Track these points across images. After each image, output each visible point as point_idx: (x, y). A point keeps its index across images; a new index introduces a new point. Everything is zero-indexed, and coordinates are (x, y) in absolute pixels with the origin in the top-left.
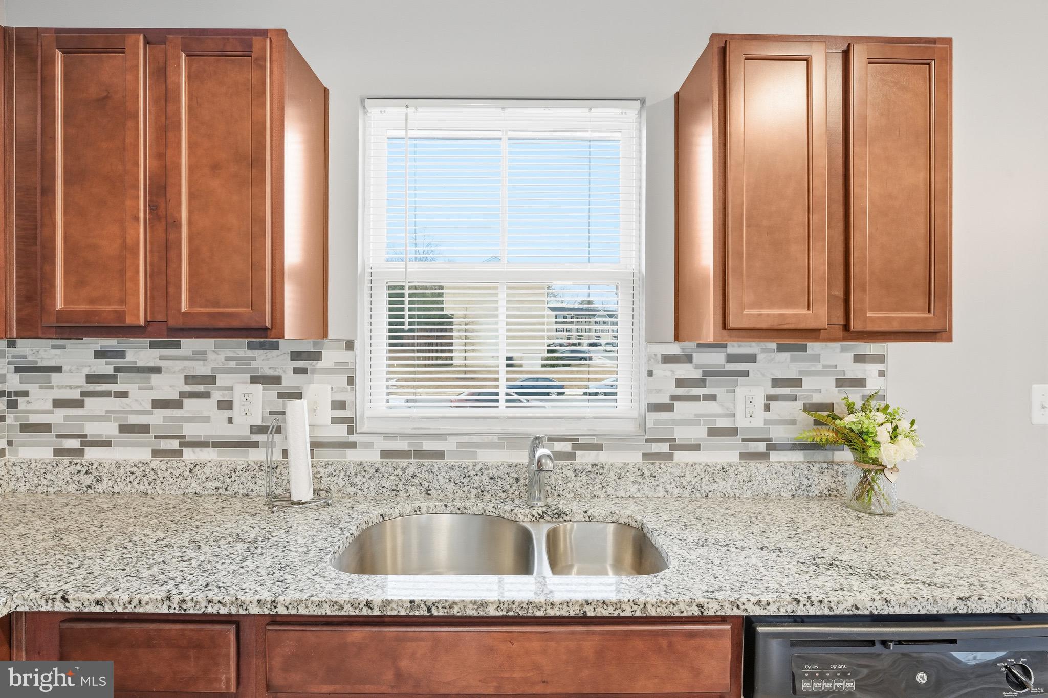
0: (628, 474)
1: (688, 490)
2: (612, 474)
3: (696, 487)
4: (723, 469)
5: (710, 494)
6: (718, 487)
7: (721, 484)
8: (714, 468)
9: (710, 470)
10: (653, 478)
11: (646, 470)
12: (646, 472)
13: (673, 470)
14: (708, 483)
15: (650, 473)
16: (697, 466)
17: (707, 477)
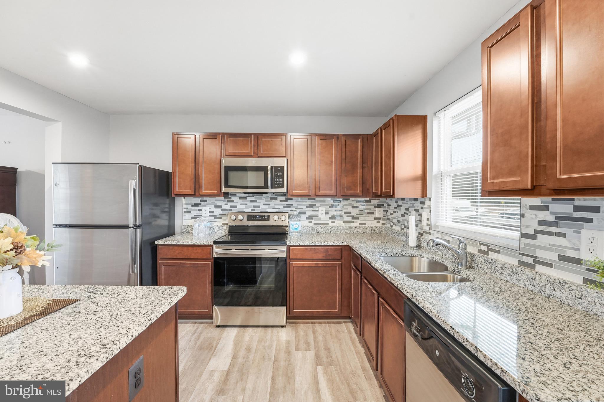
0: (506, 268)
1: (537, 289)
2: (499, 266)
3: (542, 289)
4: (560, 283)
5: (551, 297)
6: (556, 294)
7: (559, 293)
8: (554, 280)
9: (551, 281)
10: (518, 275)
11: (515, 270)
12: (515, 271)
13: (529, 274)
14: (550, 289)
15: (516, 272)
16: (543, 276)
17: (549, 285)
